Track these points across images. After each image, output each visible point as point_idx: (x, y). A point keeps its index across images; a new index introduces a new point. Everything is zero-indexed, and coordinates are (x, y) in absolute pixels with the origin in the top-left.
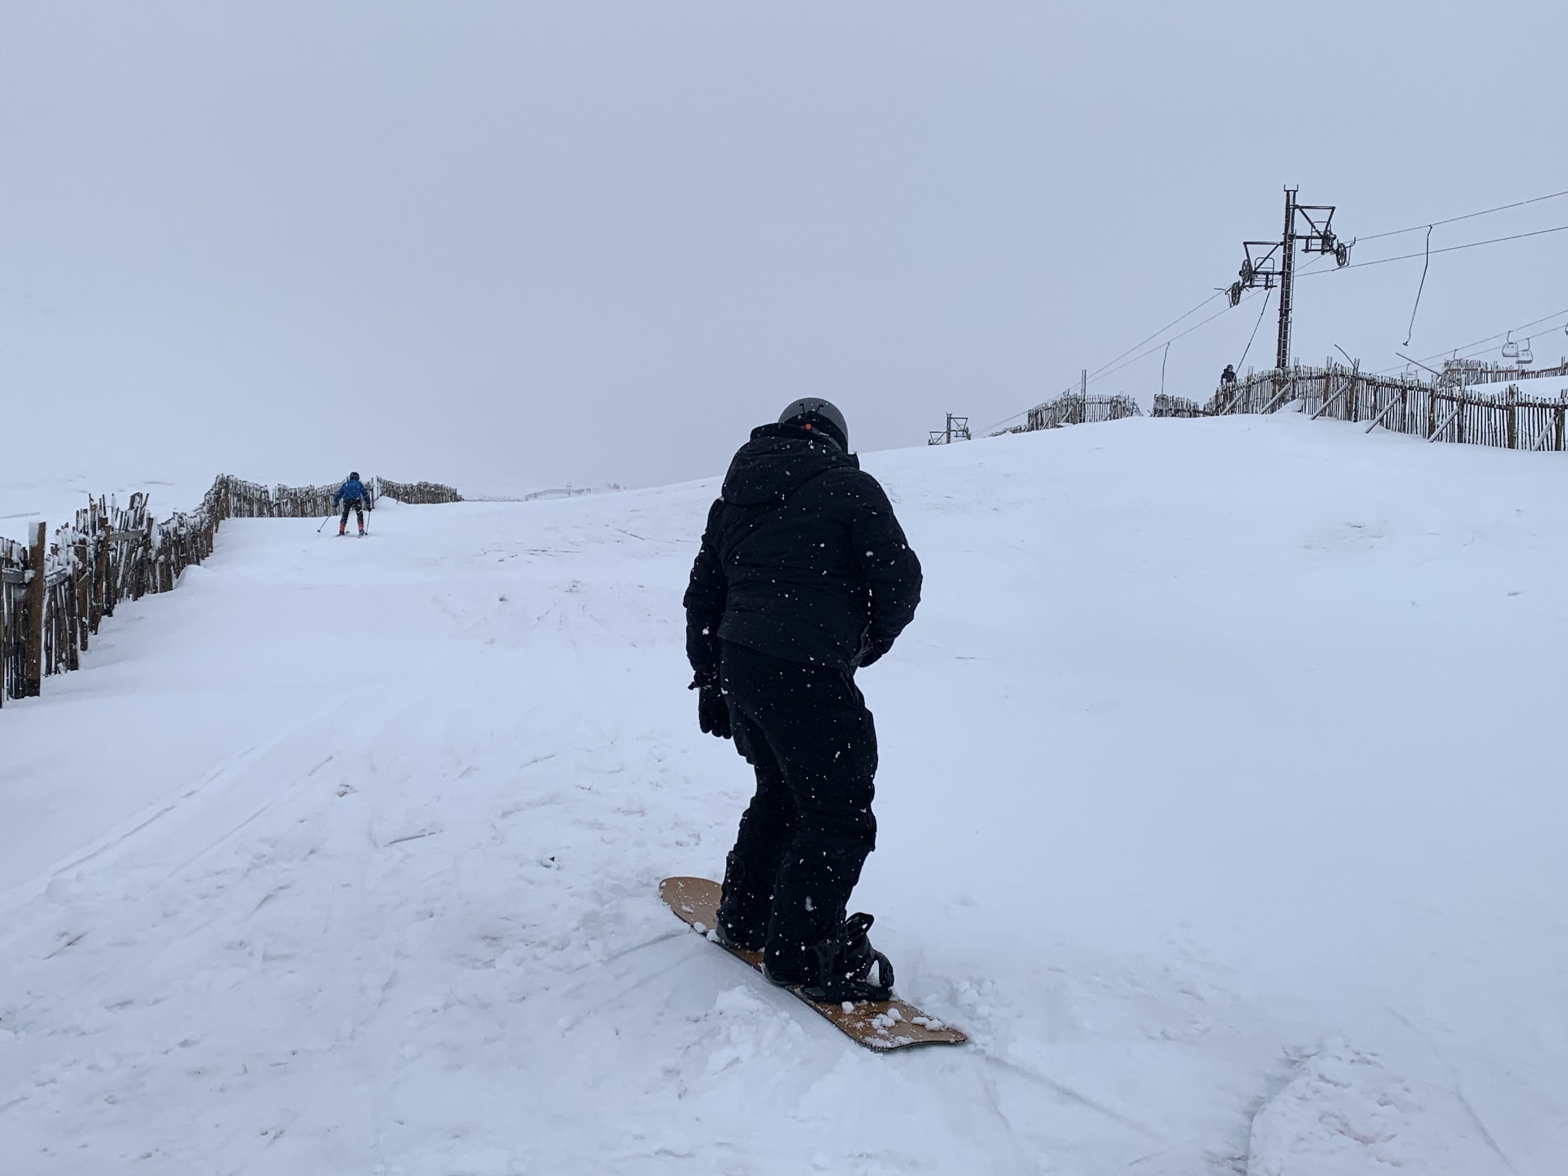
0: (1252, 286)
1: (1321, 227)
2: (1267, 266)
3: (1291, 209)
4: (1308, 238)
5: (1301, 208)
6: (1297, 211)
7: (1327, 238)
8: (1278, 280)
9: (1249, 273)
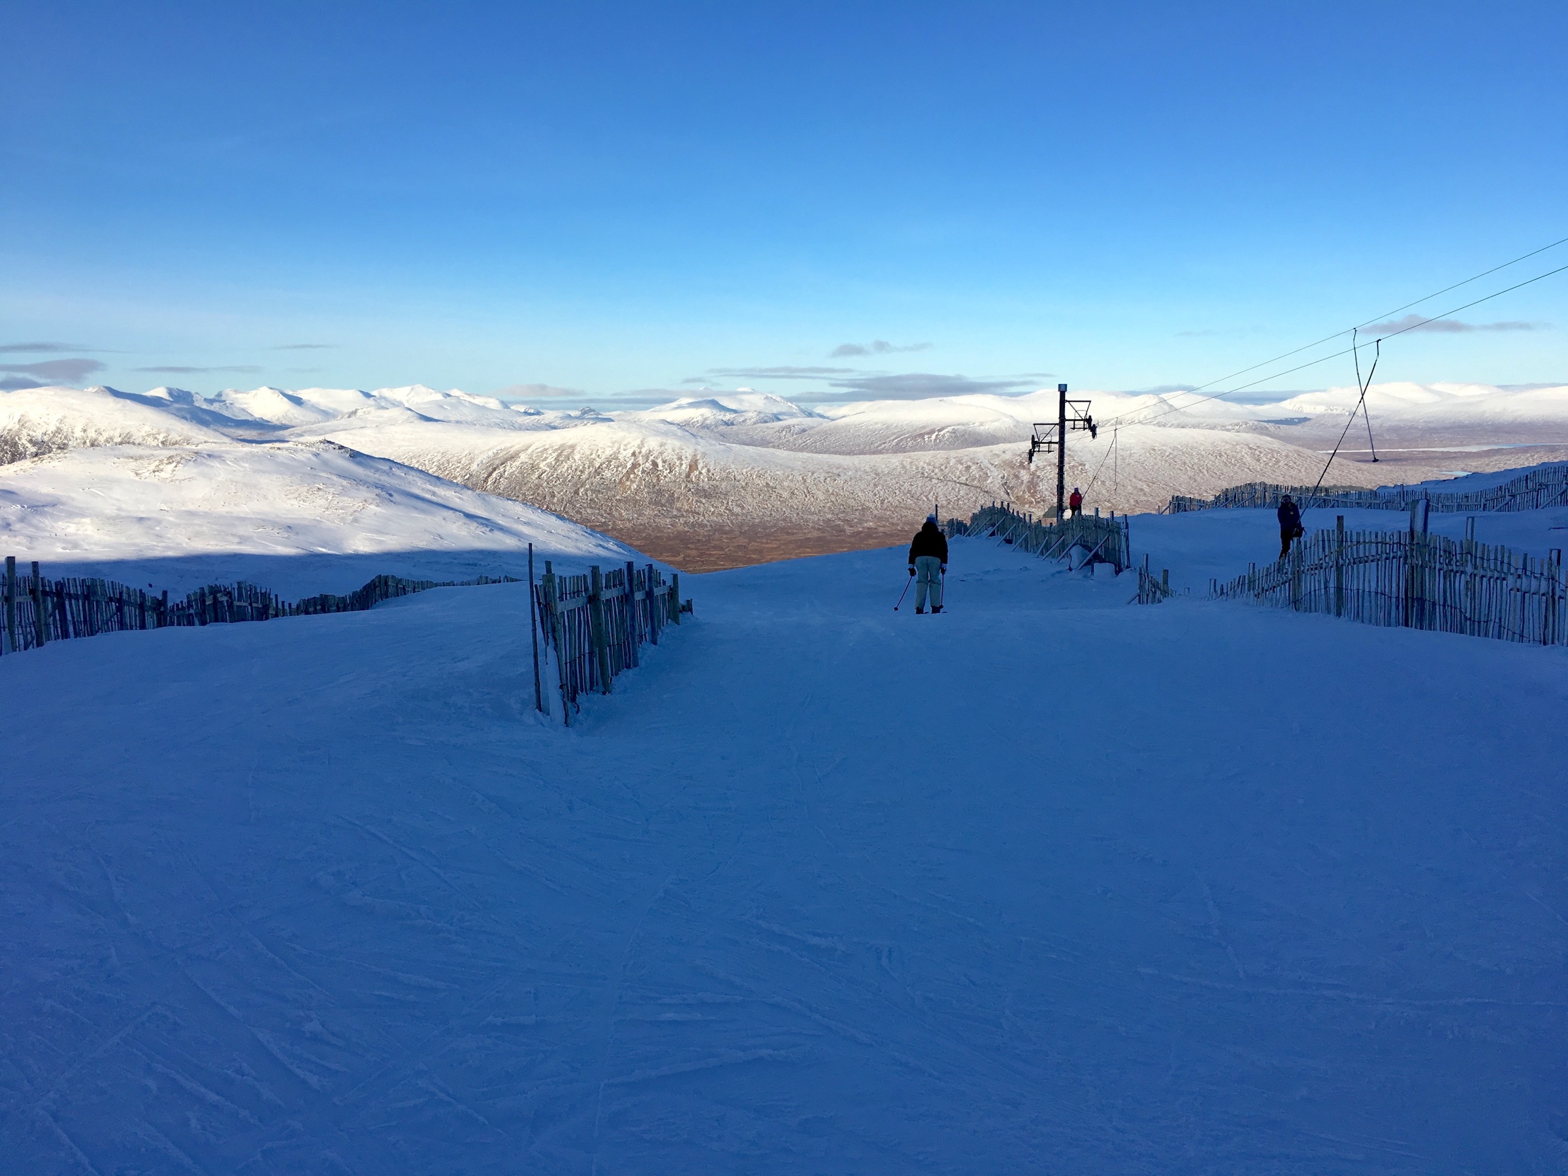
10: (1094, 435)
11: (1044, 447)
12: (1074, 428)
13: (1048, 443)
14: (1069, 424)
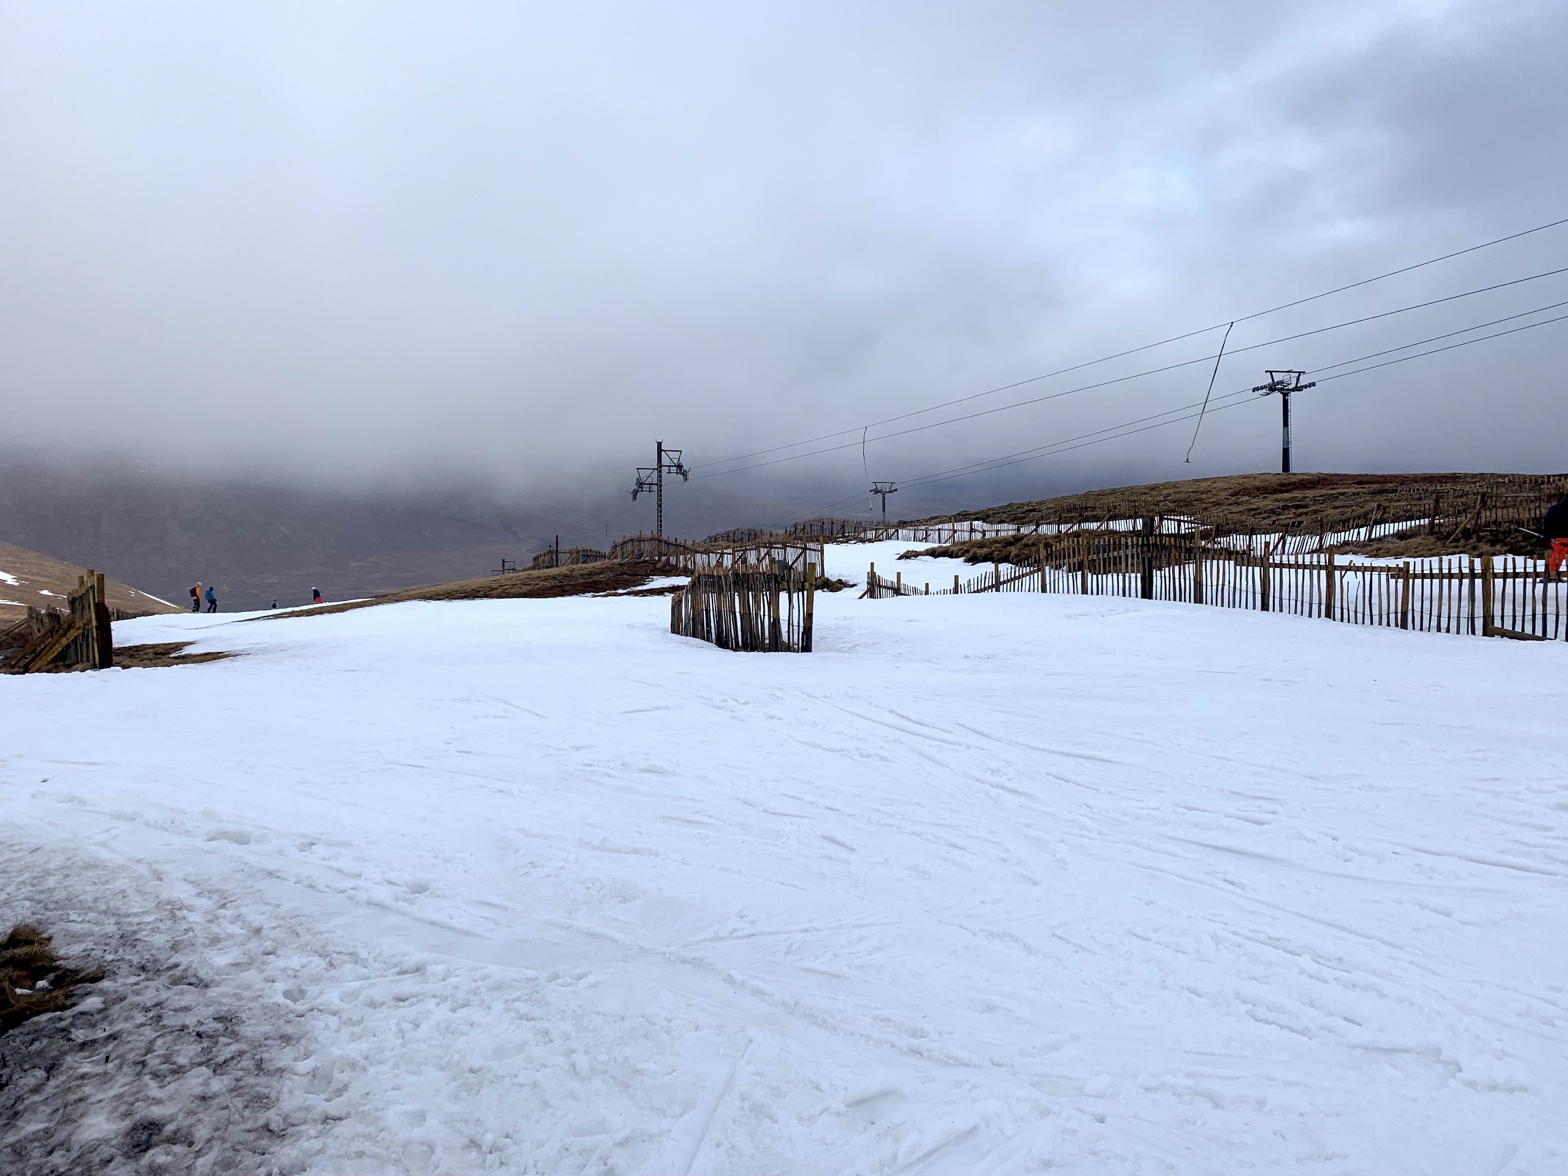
0: (642, 491)
1: (676, 462)
2: (649, 481)
3: (660, 450)
4: (669, 466)
5: (665, 451)
6: (663, 453)
7: (679, 467)
8: (655, 488)
9: (640, 484)
10: (686, 479)
11: (646, 487)
12: (669, 473)
13: (650, 484)
14: (665, 470)
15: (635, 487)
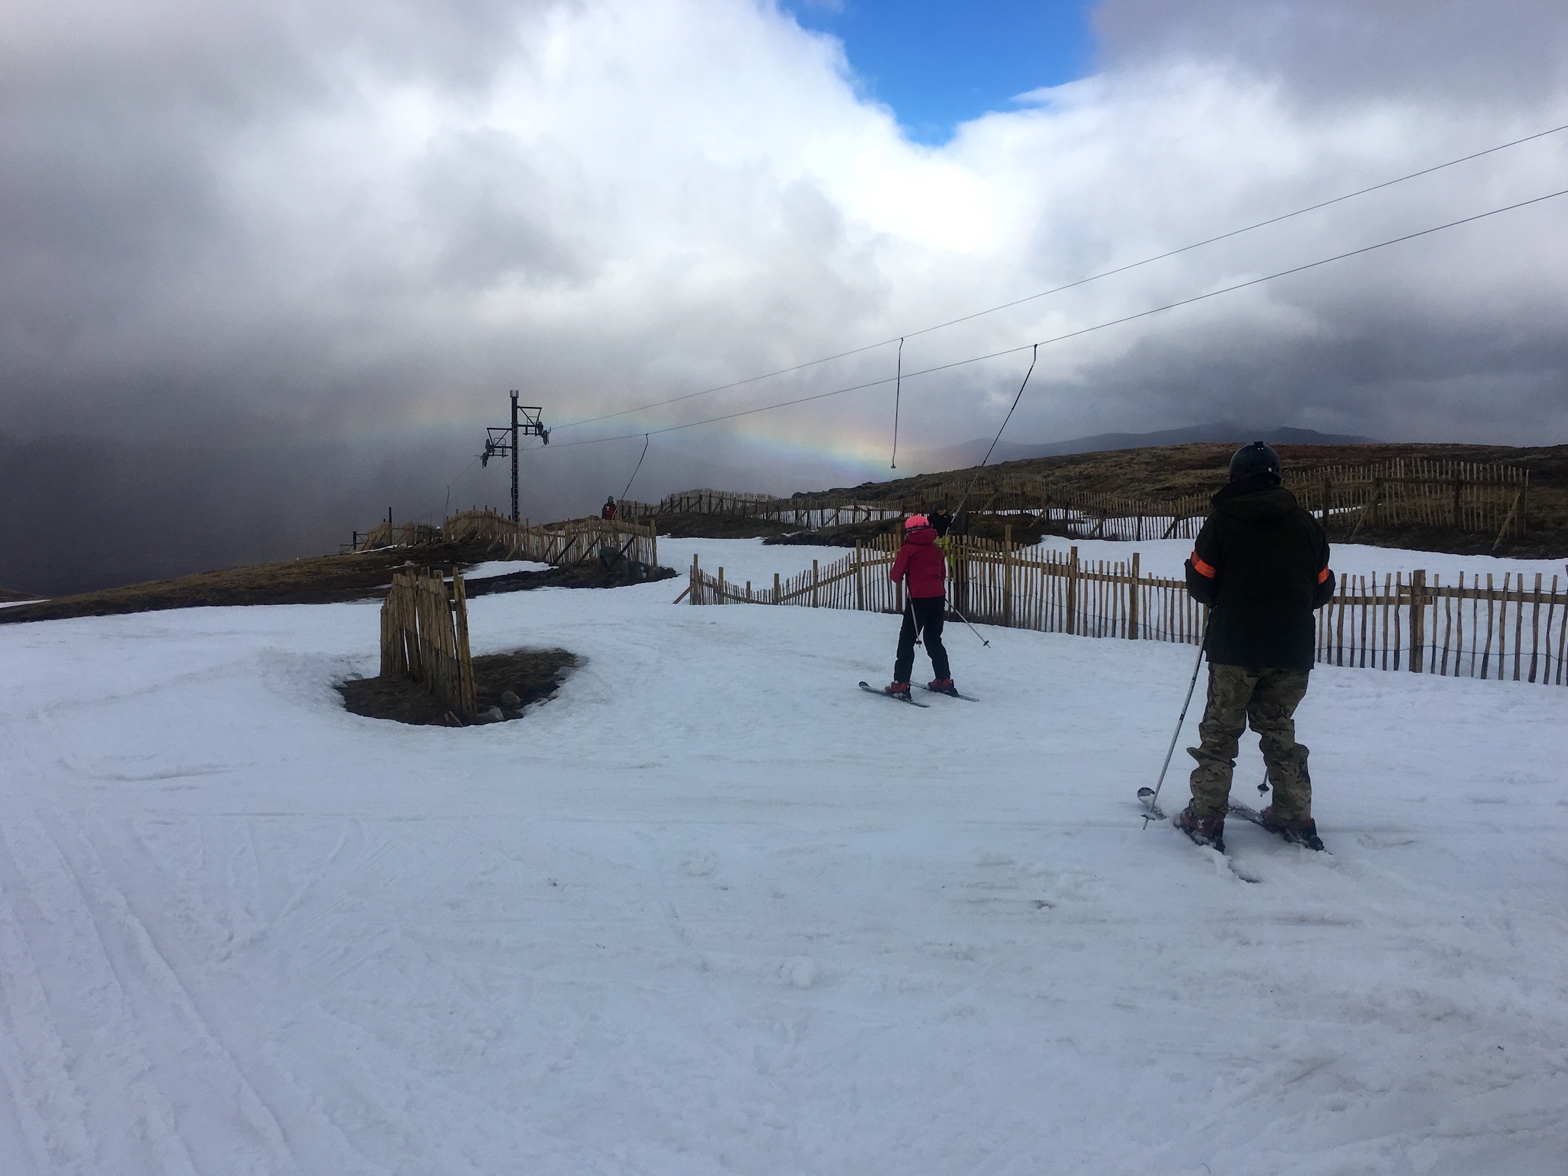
0: (493, 455)
1: (535, 421)
2: (502, 442)
3: (515, 407)
4: (527, 426)
5: (521, 408)
7: (539, 426)
8: (509, 452)
9: (491, 447)
10: (546, 441)
11: (498, 451)
12: (526, 434)
13: (502, 447)
14: (521, 430)
15: (485, 451)
